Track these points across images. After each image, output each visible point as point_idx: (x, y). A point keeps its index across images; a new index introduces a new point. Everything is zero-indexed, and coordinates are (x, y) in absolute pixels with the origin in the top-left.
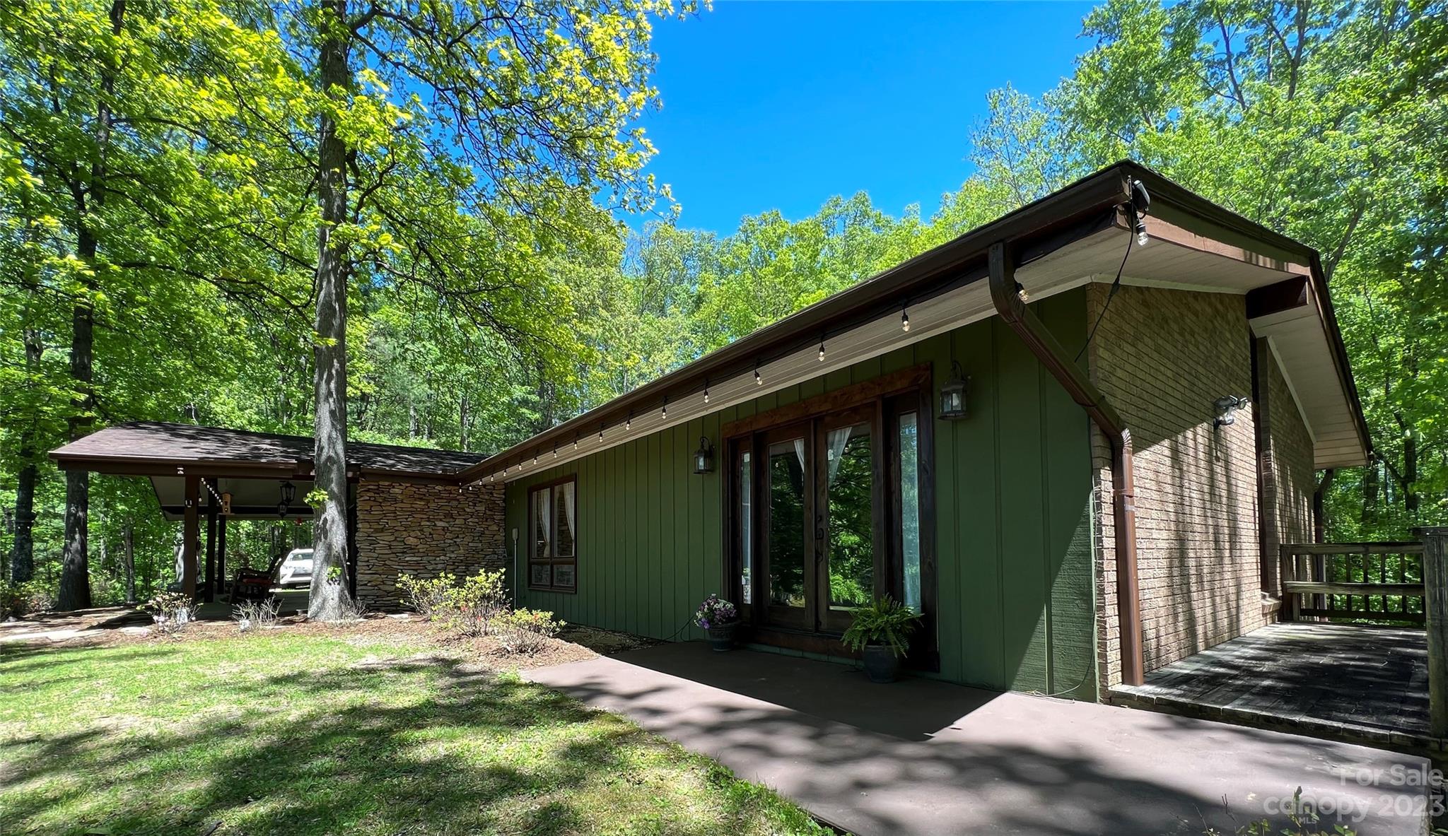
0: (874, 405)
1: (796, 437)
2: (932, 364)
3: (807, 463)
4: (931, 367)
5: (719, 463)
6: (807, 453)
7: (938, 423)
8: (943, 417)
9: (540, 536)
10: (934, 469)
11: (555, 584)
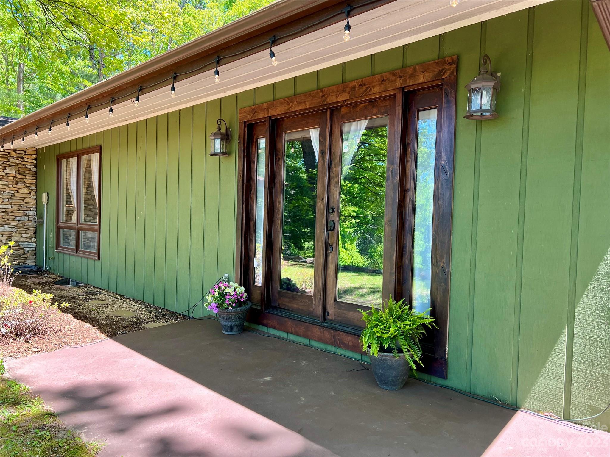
0: (393, 97)
1: (312, 125)
2: (458, 58)
3: (322, 153)
4: (457, 61)
5: (236, 146)
6: (322, 143)
7: (462, 121)
8: (468, 117)
9: (69, 201)
10: (454, 170)
11: (81, 249)
